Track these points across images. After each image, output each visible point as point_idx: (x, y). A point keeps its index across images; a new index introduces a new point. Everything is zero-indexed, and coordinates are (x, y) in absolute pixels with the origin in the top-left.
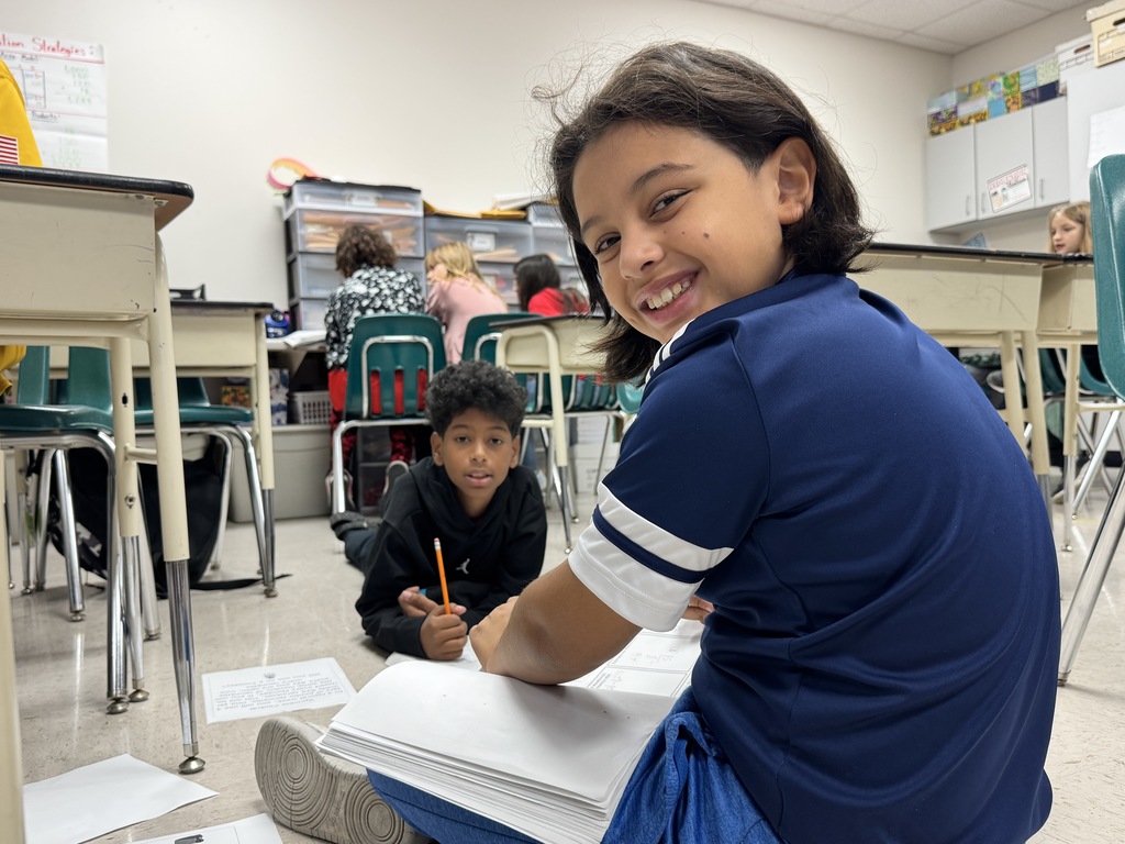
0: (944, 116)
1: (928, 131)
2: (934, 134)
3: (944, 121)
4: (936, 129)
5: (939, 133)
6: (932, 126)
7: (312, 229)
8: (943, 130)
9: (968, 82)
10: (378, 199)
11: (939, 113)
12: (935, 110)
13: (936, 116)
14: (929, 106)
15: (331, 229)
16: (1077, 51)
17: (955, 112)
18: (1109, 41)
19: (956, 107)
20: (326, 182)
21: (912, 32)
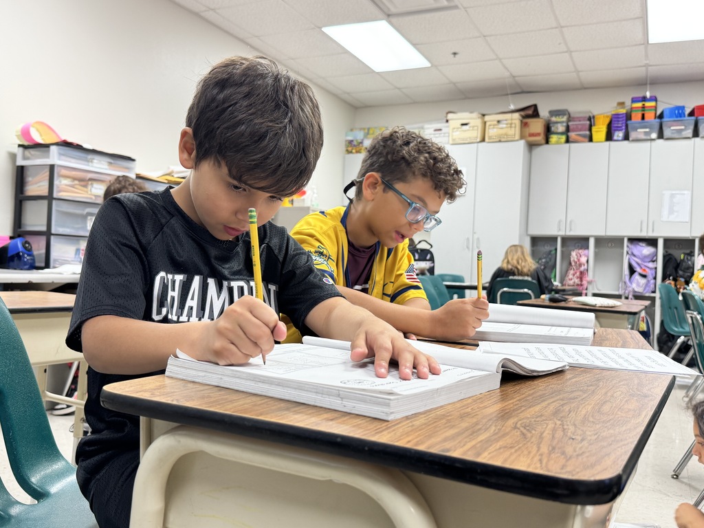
0: (355, 143)
1: (344, 149)
2: (349, 152)
3: (354, 145)
4: (350, 149)
5: (351, 152)
6: (347, 146)
7: (65, 182)
8: (354, 151)
9: (368, 126)
10: (110, 163)
11: (352, 141)
12: (350, 138)
13: (351, 142)
14: (346, 135)
15: (77, 182)
16: (436, 130)
17: (361, 143)
18: (458, 133)
19: (363, 140)
20: (79, 147)
21: (348, 94)
